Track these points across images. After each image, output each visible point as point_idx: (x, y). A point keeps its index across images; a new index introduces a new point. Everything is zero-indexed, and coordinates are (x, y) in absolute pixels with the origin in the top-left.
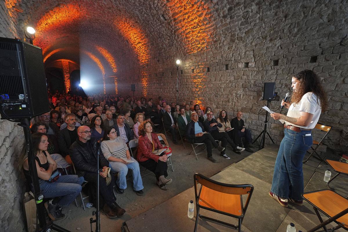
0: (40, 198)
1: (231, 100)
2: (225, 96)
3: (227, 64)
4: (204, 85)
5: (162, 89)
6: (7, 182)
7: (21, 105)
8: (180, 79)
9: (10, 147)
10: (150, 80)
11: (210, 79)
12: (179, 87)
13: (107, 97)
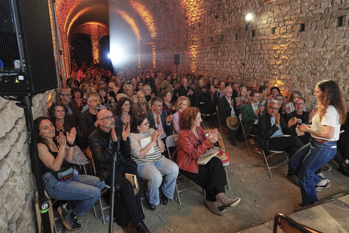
0: (43, 207)
1: (342, 81)
2: (331, 75)
3: (342, 15)
4: (292, 54)
5: (219, 61)
6: (17, 175)
7: (17, 76)
8: (250, 44)
9: (24, 131)
10: (201, 48)
11: (304, 45)
12: (247, 58)
13: (141, 72)
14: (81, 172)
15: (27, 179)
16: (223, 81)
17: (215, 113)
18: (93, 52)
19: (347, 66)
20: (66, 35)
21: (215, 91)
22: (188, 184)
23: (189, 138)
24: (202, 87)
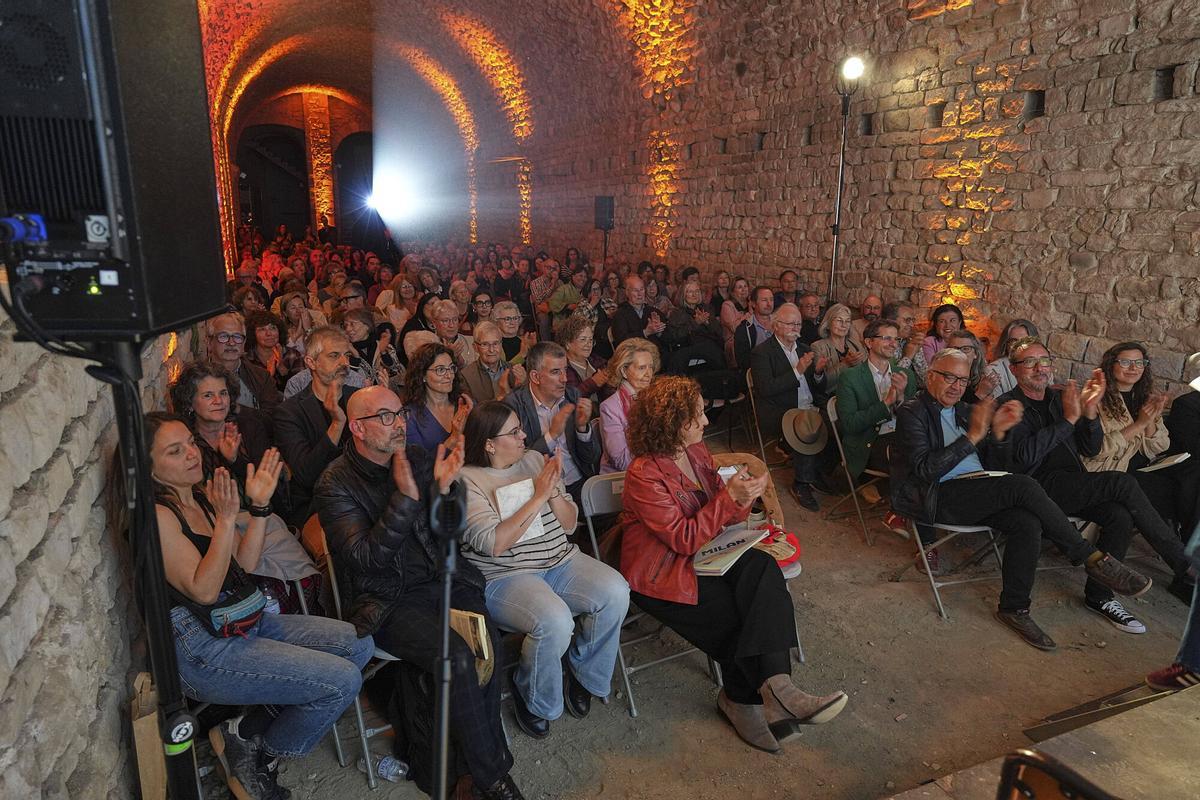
0: (178, 733)
1: (1176, 284)
2: (1139, 262)
3: (1173, 61)
4: (1003, 194)
5: (748, 220)
6: (71, 620)
7: (95, 273)
8: (857, 161)
9: (91, 463)
10: (688, 174)
11: (1045, 162)
12: (849, 209)
13: (482, 257)
14: (290, 606)
15: (103, 633)
16: (767, 288)
17: (742, 397)
18: (311, 190)
19: (1194, 235)
20: (222, 132)
21: (739, 323)
22: (657, 644)
23: (664, 485)
24: (693, 307)
